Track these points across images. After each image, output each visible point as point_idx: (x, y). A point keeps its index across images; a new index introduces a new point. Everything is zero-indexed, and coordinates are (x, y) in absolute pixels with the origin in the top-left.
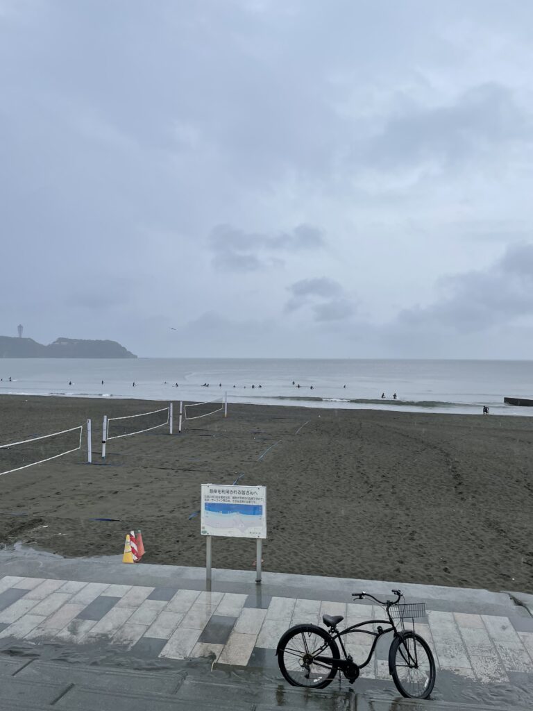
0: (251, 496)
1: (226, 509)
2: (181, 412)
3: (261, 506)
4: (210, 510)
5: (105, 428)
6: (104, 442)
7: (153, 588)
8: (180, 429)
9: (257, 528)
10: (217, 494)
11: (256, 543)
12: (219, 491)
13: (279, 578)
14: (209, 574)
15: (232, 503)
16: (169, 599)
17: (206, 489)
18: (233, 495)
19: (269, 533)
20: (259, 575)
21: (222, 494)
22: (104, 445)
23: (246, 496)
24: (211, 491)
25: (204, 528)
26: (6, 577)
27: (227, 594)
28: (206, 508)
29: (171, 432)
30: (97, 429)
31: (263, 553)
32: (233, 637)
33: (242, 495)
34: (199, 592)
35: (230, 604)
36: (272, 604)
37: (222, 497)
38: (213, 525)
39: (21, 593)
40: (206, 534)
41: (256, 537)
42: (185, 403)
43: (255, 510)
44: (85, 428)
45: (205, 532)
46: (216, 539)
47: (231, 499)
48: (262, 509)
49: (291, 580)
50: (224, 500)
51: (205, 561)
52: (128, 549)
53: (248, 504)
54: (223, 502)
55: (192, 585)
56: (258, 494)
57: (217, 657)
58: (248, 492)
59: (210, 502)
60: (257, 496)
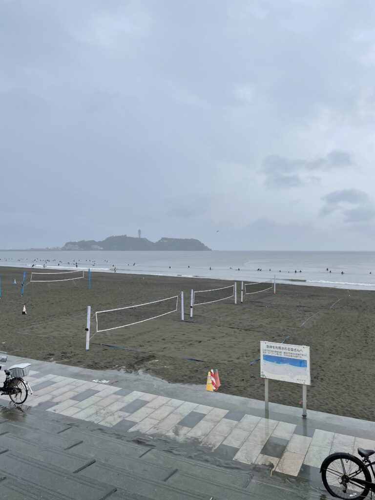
0: (298, 353)
1: (279, 360)
2: (242, 289)
3: (306, 361)
4: (266, 361)
5: (192, 298)
6: (191, 307)
7: (228, 411)
8: (242, 301)
9: (303, 377)
10: (272, 349)
11: (302, 388)
12: (274, 347)
13: (321, 416)
14: (267, 406)
15: (283, 356)
16: (239, 420)
17: (264, 345)
18: (284, 351)
19: (312, 381)
20: (305, 412)
21: (276, 350)
22: (192, 309)
23: (294, 352)
24: (268, 346)
25: (263, 372)
26: (135, 392)
27: (281, 422)
28: (264, 359)
29: (236, 303)
30: (187, 298)
31: (307, 396)
32: (286, 454)
33: (291, 352)
34: (260, 418)
35: (283, 430)
36: (315, 434)
37: (276, 352)
38: (269, 371)
39: (144, 403)
40: (265, 377)
41: (303, 383)
42: (245, 282)
43: (301, 363)
44: (180, 297)
45: (264, 376)
46: (271, 381)
47: (283, 354)
48: (306, 363)
49: (330, 418)
51: (264, 397)
52: (209, 381)
53: (296, 358)
54: (276, 355)
55: (255, 412)
56: (304, 352)
57: (275, 467)
58: (295, 349)
59: (267, 354)
60: (303, 353)
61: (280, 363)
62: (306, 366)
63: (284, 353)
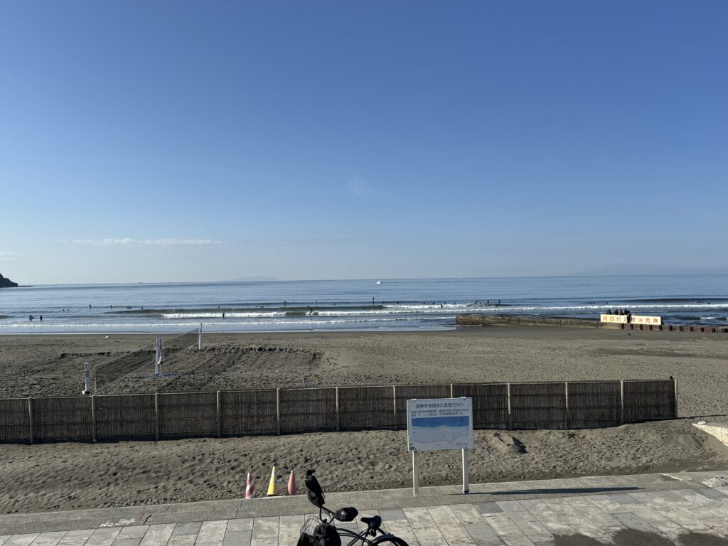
0: (458, 408)
1: (433, 422)
3: (468, 417)
4: (415, 427)
9: (464, 439)
10: (424, 409)
12: (426, 405)
14: (418, 492)
15: (438, 416)
16: (404, 517)
17: (412, 405)
18: (440, 408)
20: (466, 487)
21: (431, 409)
23: (452, 408)
24: (418, 406)
25: (411, 444)
28: (413, 425)
33: (448, 408)
36: (501, 508)
37: (428, 411)
38: (420, 441)
43: (461, 421)
45: (412, 448)
47: (438, 413)
48: (468, 420)
50: (431, 415)
53: (455, 416)
56: (465, 406)
58: (454, 404)
59: (417, 417)
60: (463, 408)
61: (434, 427)
62: (468, 424)
63: (440, 411)
